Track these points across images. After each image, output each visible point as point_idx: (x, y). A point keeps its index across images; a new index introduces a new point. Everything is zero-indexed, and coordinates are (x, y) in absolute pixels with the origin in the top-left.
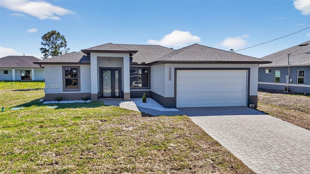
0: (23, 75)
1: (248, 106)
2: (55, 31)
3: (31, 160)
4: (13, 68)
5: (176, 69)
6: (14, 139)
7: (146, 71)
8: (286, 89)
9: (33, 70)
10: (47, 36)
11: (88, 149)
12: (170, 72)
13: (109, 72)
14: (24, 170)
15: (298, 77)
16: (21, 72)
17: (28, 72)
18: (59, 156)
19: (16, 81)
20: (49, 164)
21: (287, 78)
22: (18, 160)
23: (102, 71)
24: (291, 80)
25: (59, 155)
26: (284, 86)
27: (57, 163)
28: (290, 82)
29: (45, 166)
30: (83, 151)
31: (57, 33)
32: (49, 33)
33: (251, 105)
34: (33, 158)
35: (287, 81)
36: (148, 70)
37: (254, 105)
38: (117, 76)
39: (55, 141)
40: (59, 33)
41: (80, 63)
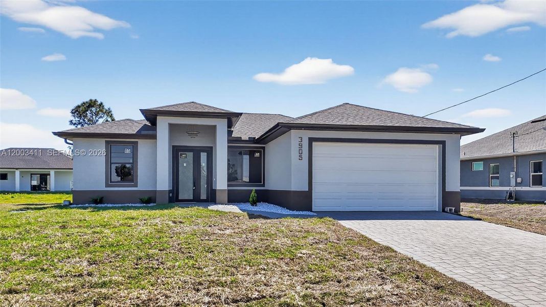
0: (35, 183)
1: (444, 211)
2: (96, 101)
3: (42, 270)
4: (17, 169)
5: (311, 140)
6: (12, 242)
7: (257, 155)
8: (510, 197)
9: (52, 173)
10: (81, 109)
11: (149, 257)
12: (301, 146)
13: (190, 155)
14: (29, 283)
15: (531, 174)
16: (31, 177)
17: (44, 178)
18: (94, 265)
19: (21, 192)
20: (75, 276)
21: (511, 176)
22: (17, 270)
23: (176, 152)
24: (519, 180)
25: (94, 264)
26: (507, 192)
27: (90, 274)
28: (517, 184)
29: (67, 278)
30: (140, 259)
31: (98, 104)
32: (84, 103)
33: (448, 209)
34: (45, 267)
35: (513, 182)
36: (260, 152)
37: (453, 208)
38: (204, 164)
39: (88, 245)
40: (102, 103)
41: (139, 135)
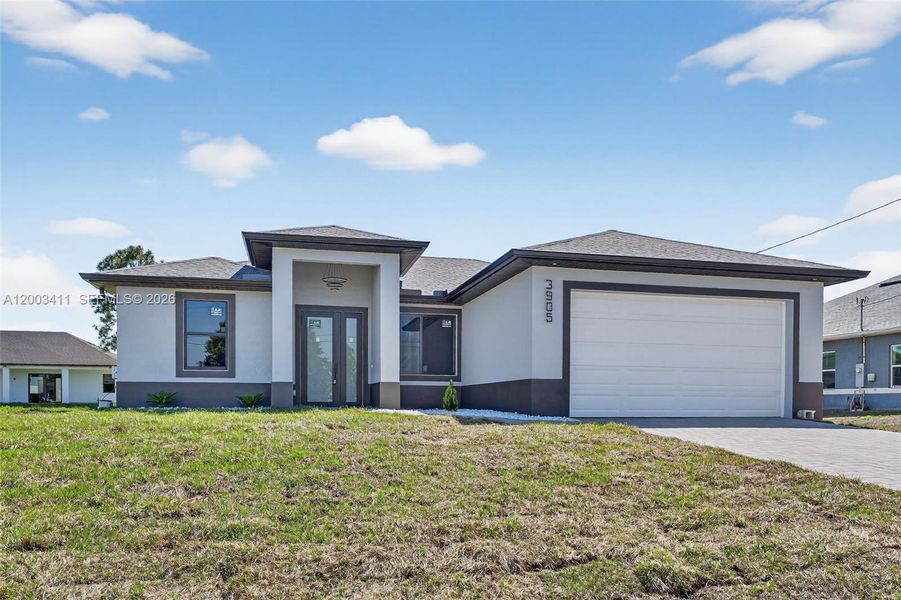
1: (795, 416)
2: (139, 249)
3: (92, 504)
4: (4, 365)
5: (569, 286)
7: (447, 324)
8: (857, 404)
9: (65, 372)
10: (115, 261)
11: (310, 481)
12: (549, 295)
13: (327, 323)
14: (67, 528)
15: (892, 366)
16: (29, 380)
17: (52, 379)
18: (199, 497)
19: (12, 405)
20: (166, 515)
21: (858, 371)
22: (37, 503)
24: (871, 377)
25: (199, 493)
26: (849, 397)
27: (195, 513)
28: (867, 384)
29: (150, 520)
30: (293, 486)
31: (144, 252)
32: (120, 252)
33: (803, 413)
34: (98, 499)
35: (860, 381)
36: (452, 319)
37: (813, 412)
39: (178, 461)
40: (149, 253)
